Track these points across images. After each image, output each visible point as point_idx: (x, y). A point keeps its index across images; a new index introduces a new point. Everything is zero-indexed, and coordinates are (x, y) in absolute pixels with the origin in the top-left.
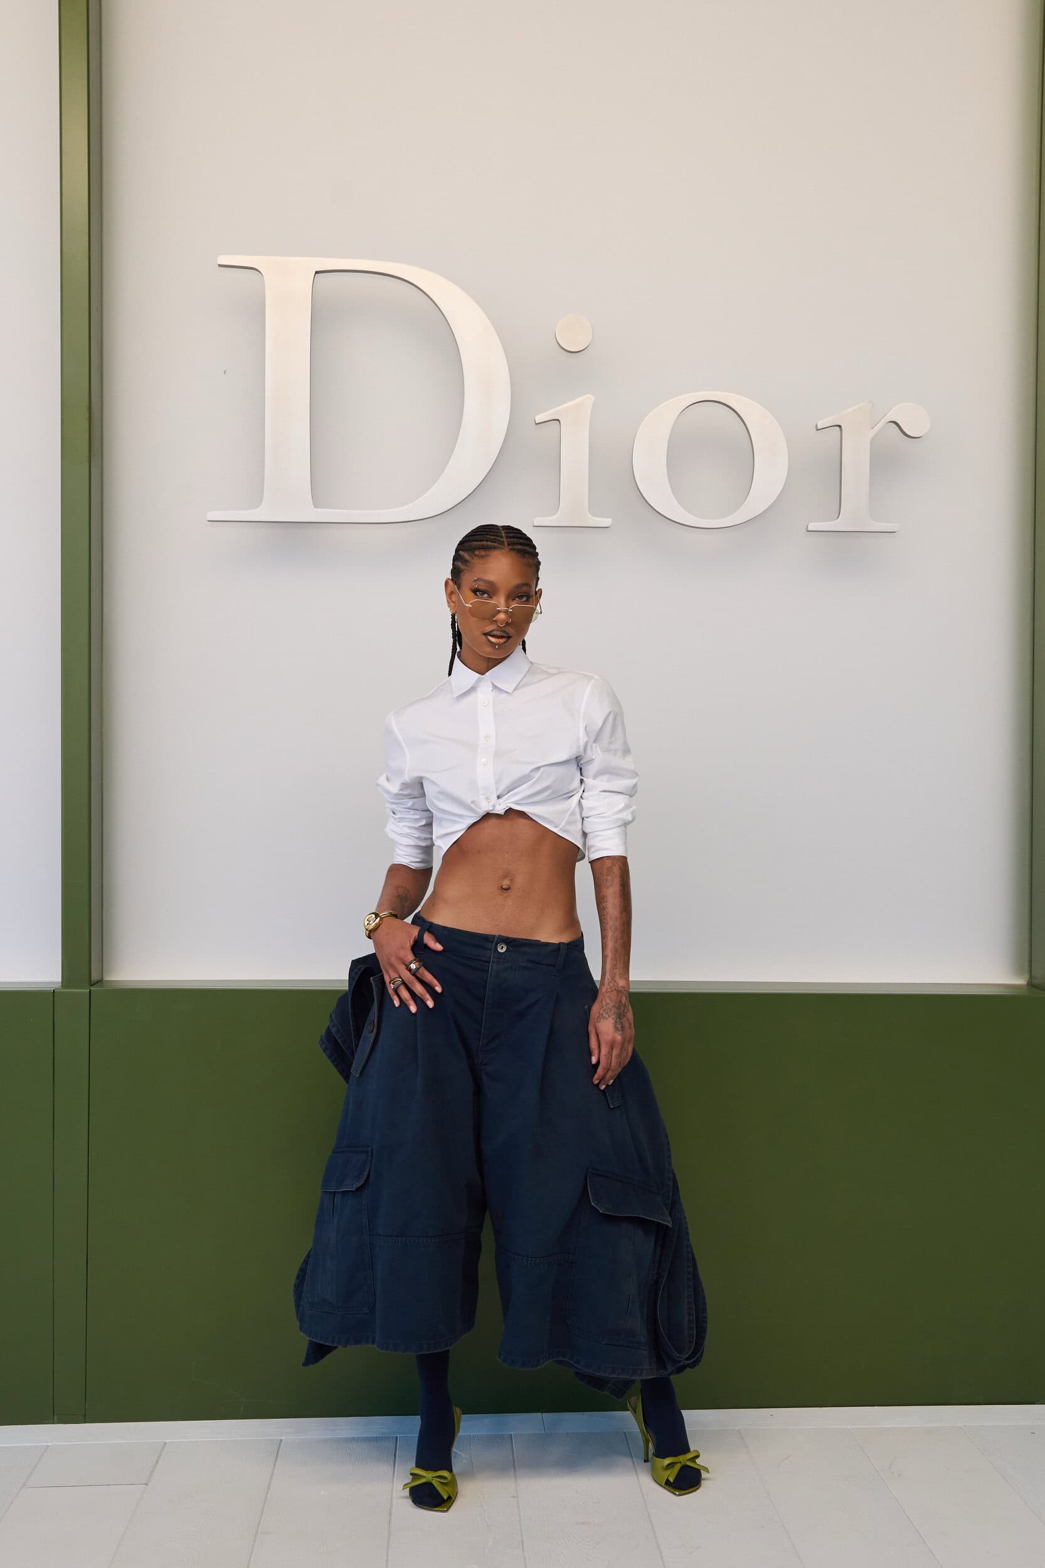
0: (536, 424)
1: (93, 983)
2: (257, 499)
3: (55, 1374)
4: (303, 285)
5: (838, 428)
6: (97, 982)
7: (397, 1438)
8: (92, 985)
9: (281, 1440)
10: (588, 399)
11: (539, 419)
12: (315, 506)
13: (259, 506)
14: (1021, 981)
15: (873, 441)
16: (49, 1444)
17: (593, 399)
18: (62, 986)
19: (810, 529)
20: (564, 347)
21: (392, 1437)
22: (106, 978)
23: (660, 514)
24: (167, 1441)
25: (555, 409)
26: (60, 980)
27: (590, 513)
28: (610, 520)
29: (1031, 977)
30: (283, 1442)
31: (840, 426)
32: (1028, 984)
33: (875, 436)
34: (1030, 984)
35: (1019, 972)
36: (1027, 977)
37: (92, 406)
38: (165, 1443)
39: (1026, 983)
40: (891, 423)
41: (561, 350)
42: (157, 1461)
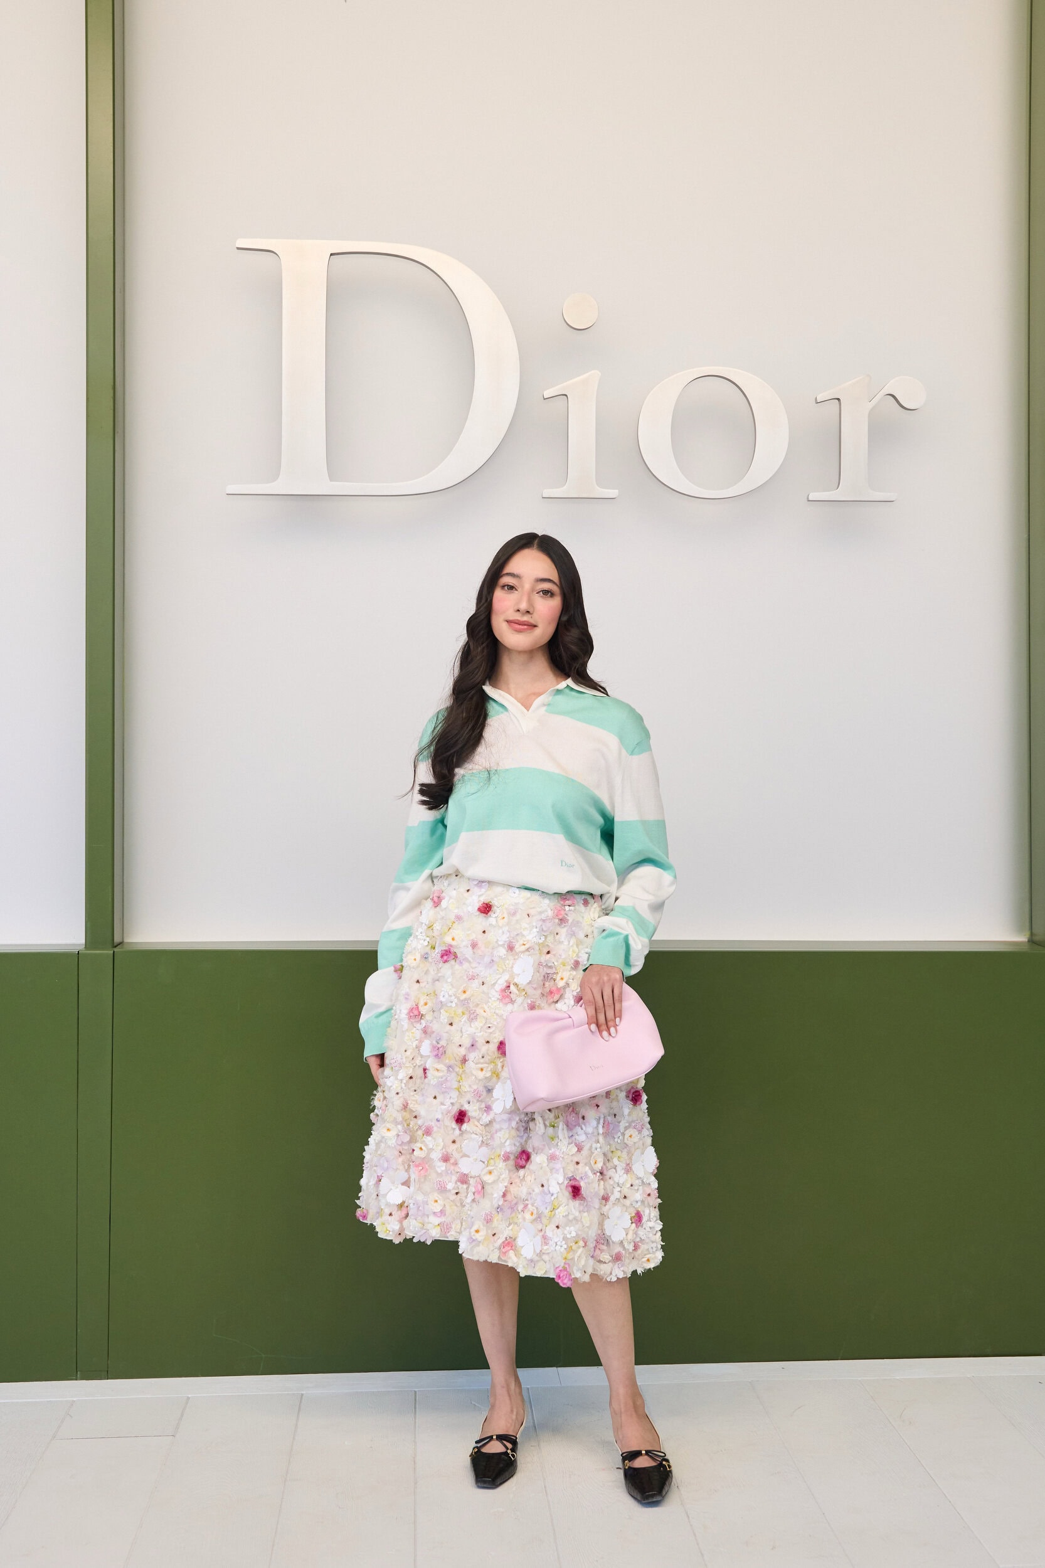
0: (545, 399)
1: (115, 944)
2: (274, 474)
3: (79, 1331)
4: (318, 267)
5: (837, 400)
6: (119, 944)
7: (415, 1392)
8: (115, 947)
9: (302, 1395)
10: (595, 375)
11: (547, 394)
12: (331, 480)
13: (277, 478)
14: (1023, 938)
15: (871, 413)
16: (75, 1399)
17: (600, 374)
18: (86, 947)
19: (810, 499)
20: (570, 324)
21: (411, 1391)
22: (126, 940)
23: (665, 485)
24: (189, 1396)
25: (562, 385)
26: (84, 941)
27: (597, 484)
28: (617, 491)
29: (1032, 934)
30: (304, 1397)
31: (838, 399)
32: (1029, 941)
33: (874, 408)
34: (1031, 941)
35: (1020, 930)
36: (1028, 934)
37: (116, 387)
38: (188, 1398)
39: (1027, 940)
40: (891, 398)
41: (569, 327)
42: (182, 1415)
